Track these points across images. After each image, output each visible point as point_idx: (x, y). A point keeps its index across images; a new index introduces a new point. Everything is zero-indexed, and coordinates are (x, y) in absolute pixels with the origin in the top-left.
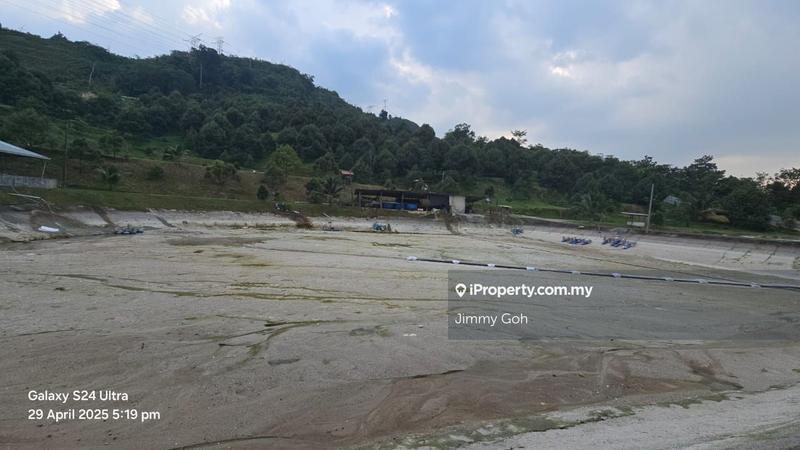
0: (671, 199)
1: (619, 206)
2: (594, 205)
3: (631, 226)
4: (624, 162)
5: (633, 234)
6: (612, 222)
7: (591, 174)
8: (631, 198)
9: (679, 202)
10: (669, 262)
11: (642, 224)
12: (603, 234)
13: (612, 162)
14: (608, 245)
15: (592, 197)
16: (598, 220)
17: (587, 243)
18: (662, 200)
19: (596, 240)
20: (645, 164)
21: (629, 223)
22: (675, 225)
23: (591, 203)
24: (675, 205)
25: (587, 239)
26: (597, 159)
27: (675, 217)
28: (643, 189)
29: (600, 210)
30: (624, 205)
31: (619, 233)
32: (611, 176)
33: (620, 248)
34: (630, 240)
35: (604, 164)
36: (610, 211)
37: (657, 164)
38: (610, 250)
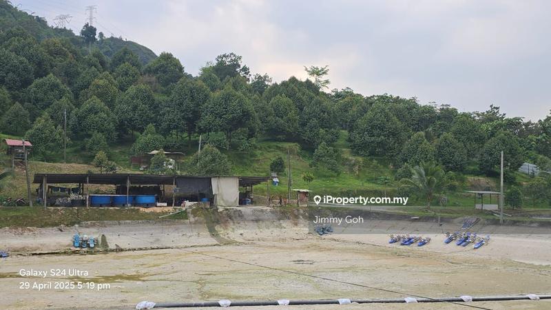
0: (528, 167)
1: (462, 180)
2: (430, 183)
3: (482, 212)
4: (464, 115)
5: (484, 225)
6: (455, 205)
7: (422, 133)
8: (477, 167)
9: (538, 171)
10: (532, 266)
11: (494, 207)
12: (445, 226)
13: (448, 115)
14: (453, 244)
15: (426, 170)
16: (437, 204)
17: (424, 243)
18: (517, 170)
19: (437, 240)
20: (491, 117)
21: (478, 206)
22: (535, 205)
23: (426, 179)
24: (533, 176)
25: (424, 237)
26: (429, 110)
27: (535, 193)
28: (491, 155)
29: (439, 188)
30: (470, 178)
31: (466, 224)
32: (450, 136)
33: (468, 248)
34: (481, 236)
35: (439, 118)
36: (452, 188)
37: (506, 117)
38: (455, 252)
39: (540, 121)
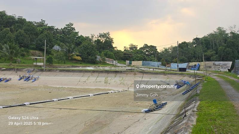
0: (56, 47)
1: (28, 52)
2: (12, 53)
3: (36, 66)
4: (29, 22)
5: (37, 72)
6: (24, 63)
7: (9, 29)
8: (35, 46)
9: (60, 49)
11: (42, 64)
12: (19, 73)
13: (22, 21)
14: (22, 80)
15: (10, 47)
16: (15, 62)
17: (8, 81)
18: (52, 48)
19: (14, 77)
20: (41, 24)
21: (35, 64)
22: (58, 63)
23: (10, 51)
24: (58, 51)
25: (8, 77)
26: (12, 18)
27: (58, 58)
28: (41, 41)
29: (16, 55)
30: (31, 51)
31: (28, 72)
32: (22, 31)
33: (29, 82)
34: (35, 76)
35: (17, 22)
36: (23, 55)
37: (48, 25)
38: (23, 84)
39: (62, 28)
